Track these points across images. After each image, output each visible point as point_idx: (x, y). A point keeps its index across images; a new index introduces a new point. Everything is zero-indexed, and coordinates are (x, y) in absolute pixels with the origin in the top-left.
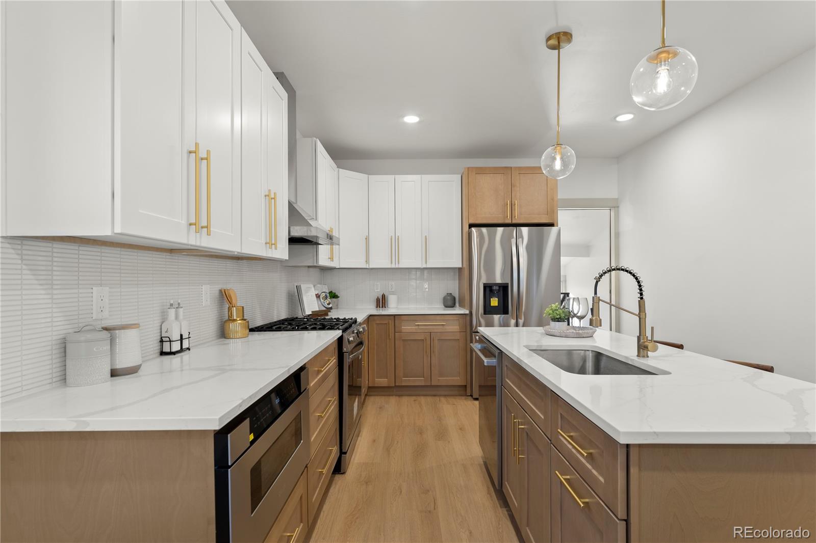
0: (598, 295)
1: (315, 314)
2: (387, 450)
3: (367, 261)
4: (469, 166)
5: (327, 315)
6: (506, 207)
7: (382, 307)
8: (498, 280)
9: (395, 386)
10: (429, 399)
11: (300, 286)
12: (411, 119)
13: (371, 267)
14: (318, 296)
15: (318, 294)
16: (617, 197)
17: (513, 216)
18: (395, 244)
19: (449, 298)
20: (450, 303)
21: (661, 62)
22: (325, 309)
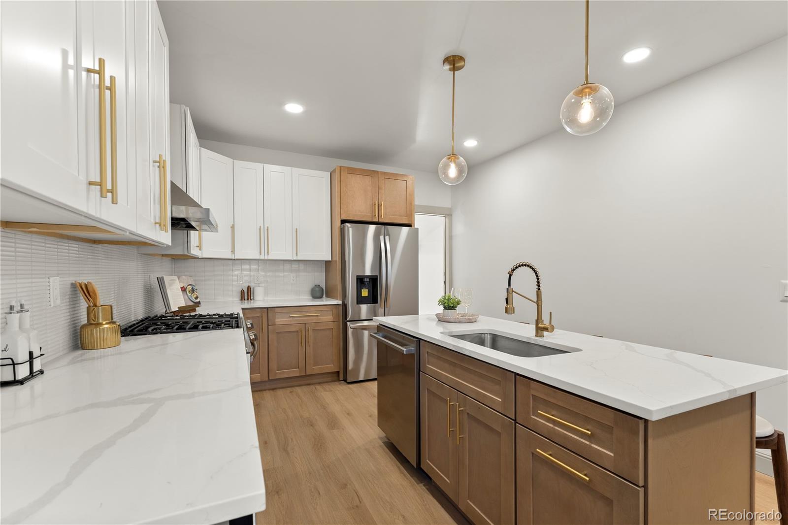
0: (512, 287)
1: (182, 310)
2: (285, 449)
3: (233, 252)
4: (341, 165)
5: (194, 310)
6: (374, 207)
7: (248, 300)
8: (368, 272)
9: (269, 380)
10: (305, 388)
11: (163, 278)
12: (294, 108)
13: (237, 257)
14: (184, 289)
15: (183, 287)
16: (450, 207)
17: (380, 216)
18: (264, 235)
19: (317, 289)
20: (318, 294)
21: (586, 95)
22: (192, 304)
